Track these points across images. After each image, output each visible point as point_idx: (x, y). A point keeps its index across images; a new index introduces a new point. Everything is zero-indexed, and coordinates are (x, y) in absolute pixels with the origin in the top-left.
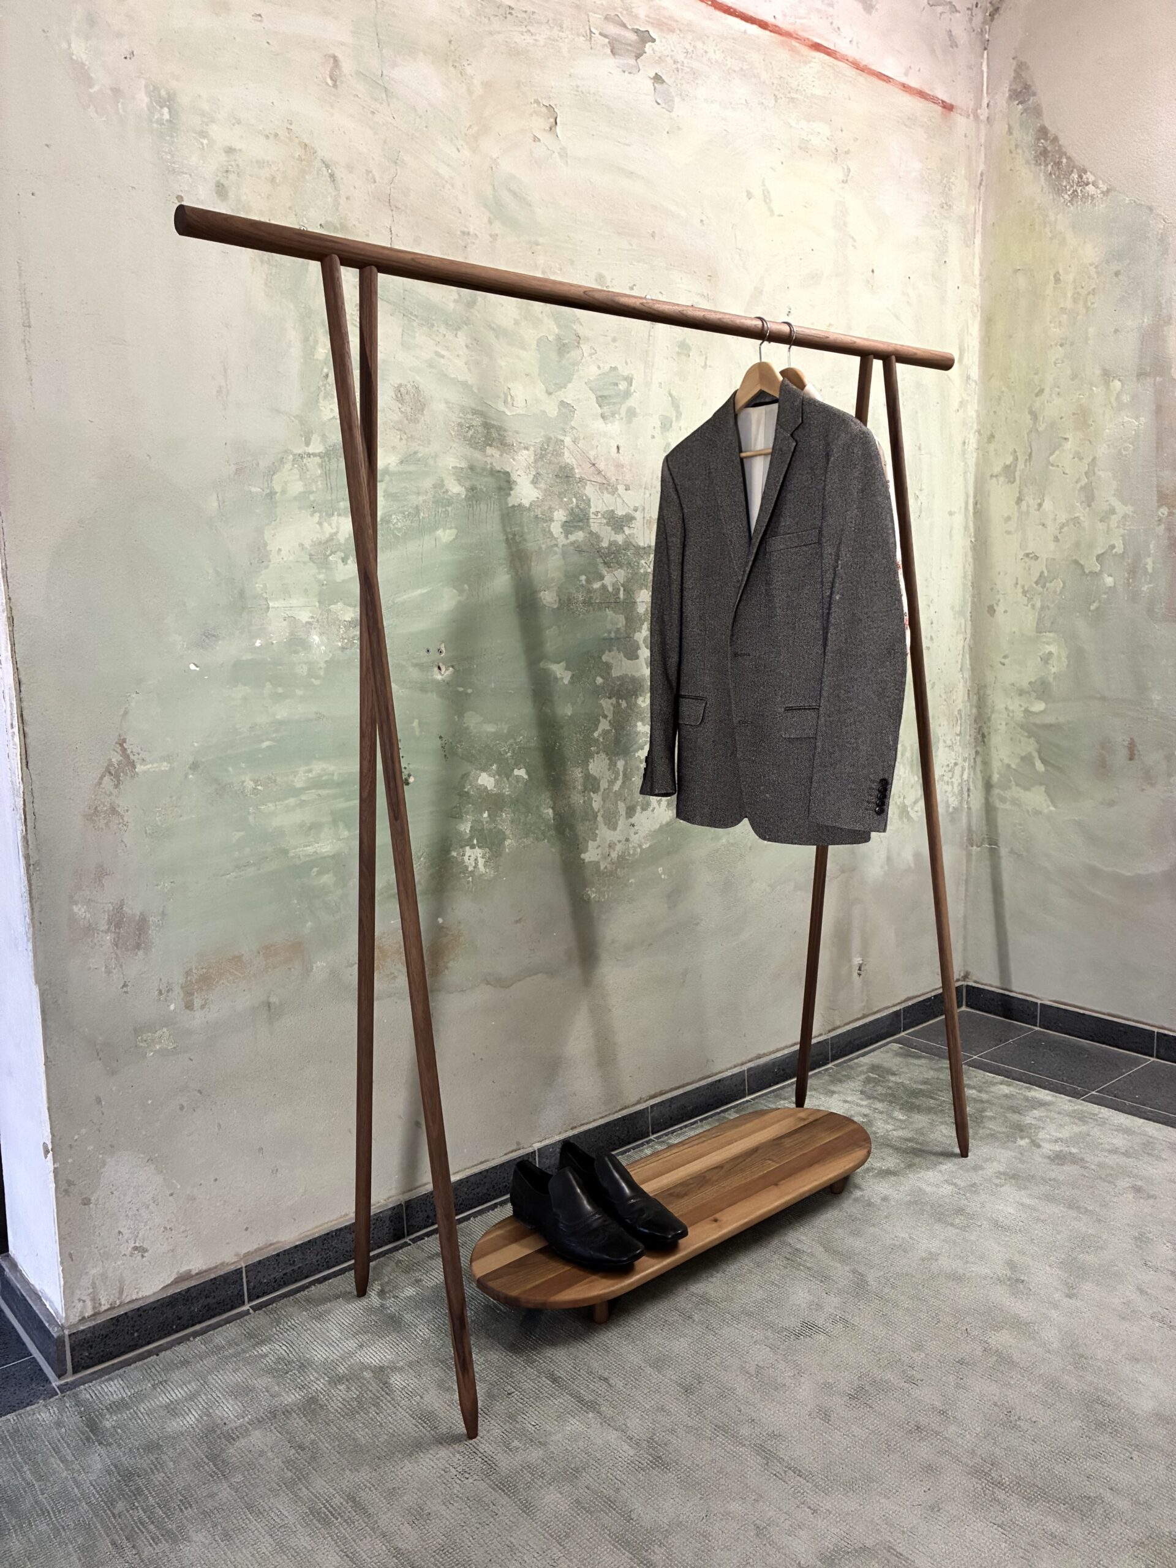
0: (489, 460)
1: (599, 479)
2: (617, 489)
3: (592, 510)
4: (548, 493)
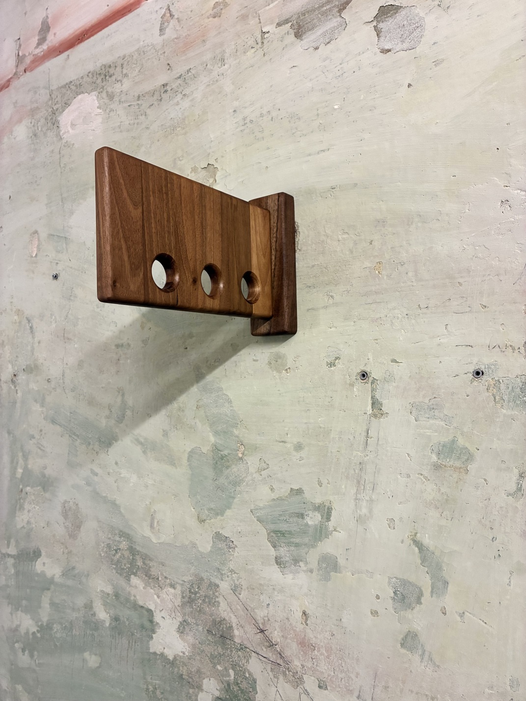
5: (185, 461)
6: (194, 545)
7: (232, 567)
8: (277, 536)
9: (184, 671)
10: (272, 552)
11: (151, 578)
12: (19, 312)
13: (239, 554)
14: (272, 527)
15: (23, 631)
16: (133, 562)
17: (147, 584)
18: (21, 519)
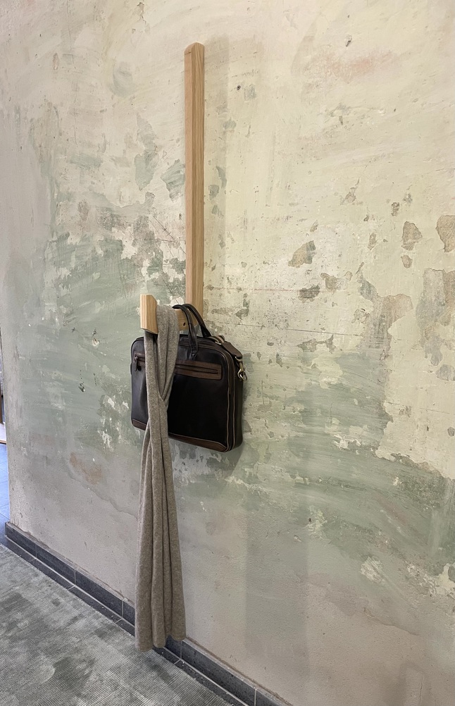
0: (113, 235)
1: (169, 238)
2: (179, 244)
3: (164, 259)
4: (140, 251)
5: (133, 163)
6: (138, 202)
7: (153, 206)
8: (170, 185)
9: (135, 262)
10: (168, 193)
11: (121, 226)
12: (50, 104)
13: (156, 198)
14: (169, 181)
15: (62, 277)
16: (112, 222)
17: (119, 229)
18: (59, 219)
